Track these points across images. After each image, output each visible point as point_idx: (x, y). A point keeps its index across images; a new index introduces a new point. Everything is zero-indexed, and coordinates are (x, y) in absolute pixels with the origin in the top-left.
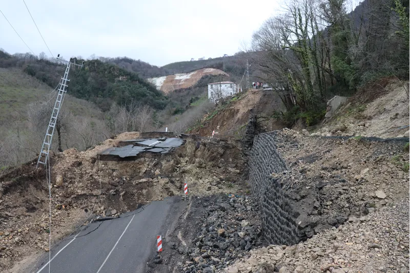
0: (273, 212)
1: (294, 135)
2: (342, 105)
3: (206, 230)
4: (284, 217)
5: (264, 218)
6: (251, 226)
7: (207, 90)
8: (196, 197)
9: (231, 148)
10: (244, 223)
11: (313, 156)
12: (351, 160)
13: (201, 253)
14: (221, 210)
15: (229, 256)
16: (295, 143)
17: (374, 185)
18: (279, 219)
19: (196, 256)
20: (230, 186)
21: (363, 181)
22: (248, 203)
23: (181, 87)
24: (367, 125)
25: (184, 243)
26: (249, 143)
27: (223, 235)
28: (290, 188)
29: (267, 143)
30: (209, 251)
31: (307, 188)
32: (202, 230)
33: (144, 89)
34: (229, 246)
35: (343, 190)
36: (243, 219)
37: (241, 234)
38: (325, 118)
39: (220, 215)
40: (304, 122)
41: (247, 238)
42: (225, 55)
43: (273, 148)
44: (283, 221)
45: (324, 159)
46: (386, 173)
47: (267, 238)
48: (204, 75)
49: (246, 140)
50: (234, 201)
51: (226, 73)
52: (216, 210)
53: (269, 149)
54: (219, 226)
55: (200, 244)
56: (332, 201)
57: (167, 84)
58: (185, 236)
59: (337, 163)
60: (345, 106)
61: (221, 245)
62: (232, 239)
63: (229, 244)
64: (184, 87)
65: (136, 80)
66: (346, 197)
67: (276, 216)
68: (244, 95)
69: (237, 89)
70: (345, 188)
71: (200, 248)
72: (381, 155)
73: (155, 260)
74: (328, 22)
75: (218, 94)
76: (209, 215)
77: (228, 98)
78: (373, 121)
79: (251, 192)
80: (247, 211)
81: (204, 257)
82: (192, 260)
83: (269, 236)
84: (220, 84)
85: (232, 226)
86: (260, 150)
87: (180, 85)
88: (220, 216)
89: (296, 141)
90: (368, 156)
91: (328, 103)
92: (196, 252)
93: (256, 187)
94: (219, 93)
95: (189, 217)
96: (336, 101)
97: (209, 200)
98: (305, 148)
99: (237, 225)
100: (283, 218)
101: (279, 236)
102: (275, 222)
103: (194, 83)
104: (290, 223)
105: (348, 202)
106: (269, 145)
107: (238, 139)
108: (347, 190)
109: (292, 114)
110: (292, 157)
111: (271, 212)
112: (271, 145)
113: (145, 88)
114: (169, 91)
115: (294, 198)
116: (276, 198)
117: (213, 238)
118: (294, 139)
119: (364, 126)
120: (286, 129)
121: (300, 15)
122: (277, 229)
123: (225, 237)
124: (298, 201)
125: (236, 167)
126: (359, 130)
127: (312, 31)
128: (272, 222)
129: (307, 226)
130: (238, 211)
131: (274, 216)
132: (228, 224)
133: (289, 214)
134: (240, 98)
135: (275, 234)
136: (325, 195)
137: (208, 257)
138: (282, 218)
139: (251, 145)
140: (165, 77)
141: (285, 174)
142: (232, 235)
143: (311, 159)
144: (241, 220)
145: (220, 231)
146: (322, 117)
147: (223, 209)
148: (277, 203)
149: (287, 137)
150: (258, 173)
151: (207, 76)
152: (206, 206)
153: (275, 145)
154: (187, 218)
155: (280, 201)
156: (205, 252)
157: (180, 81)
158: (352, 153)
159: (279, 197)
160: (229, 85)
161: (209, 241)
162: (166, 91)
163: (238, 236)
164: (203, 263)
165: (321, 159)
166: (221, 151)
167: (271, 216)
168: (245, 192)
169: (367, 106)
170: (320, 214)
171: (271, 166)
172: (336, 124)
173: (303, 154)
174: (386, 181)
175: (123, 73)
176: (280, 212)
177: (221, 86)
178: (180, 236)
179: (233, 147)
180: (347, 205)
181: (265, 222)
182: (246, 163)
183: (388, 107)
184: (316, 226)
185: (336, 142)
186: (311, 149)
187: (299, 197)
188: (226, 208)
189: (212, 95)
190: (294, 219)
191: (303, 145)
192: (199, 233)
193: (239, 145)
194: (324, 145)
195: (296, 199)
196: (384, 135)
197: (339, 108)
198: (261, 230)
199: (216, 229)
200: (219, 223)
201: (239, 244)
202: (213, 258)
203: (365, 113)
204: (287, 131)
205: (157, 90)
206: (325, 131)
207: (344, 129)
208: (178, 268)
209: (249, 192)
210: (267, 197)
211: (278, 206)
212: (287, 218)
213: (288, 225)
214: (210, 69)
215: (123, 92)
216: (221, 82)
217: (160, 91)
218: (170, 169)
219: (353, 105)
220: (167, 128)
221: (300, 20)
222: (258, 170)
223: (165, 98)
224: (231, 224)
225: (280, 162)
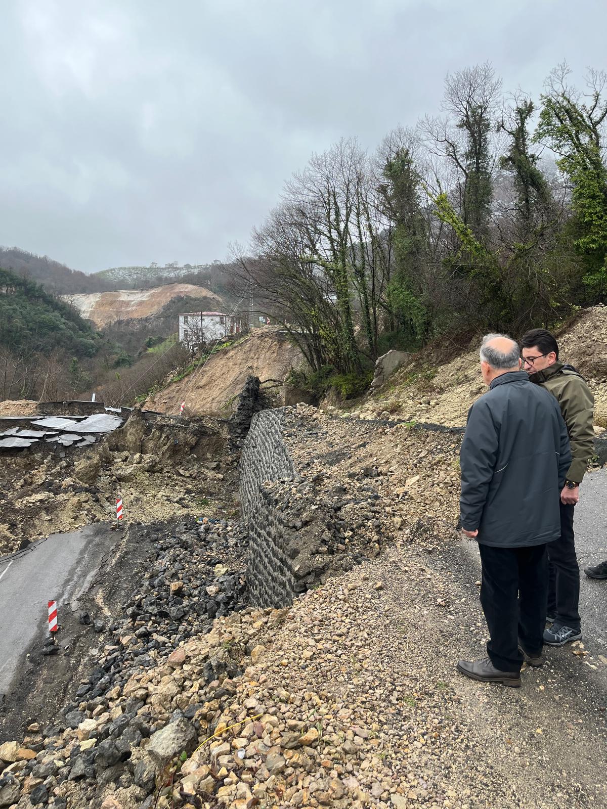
0: (263, 549)
1: (314, 416)
2: (401, 367)
3: (149, 584)
4: (278, 559)
5: (250, 560)
6: (232, 574)
7: (178, 325)
8: (139, 524)
9: (210, 435)
10: (220, 569)
11: (337, 453)
12: (394, 462)
13: (134, 629)
14: (181, 547)
15: (185, 630)
16: (313, 429)
17: (422, 504)
18: (270, 562)
19: (124, 635)
20: (205, 503)
21: (406, 497)
22: (231, 533)
23: (131, 316)
24: (433, 403)
25: (107, 612)
26: (243, 427)
27: (179, 593)
28: (287, 507)
29: (270, 428)
30: (150, 623)
31: (313, 507)
32: (142, 586)
33: (53, 316)
34: (188, 611)
35: (372, 512)
36: (219, 562)
37: (212, 589)
38: (371, 387)
39: (178, 555)
40: (339, 393)
41: (221, 596)
42: (215, 261)
43: (279, 437)
44: (276, 564)
45: (354, 459)
46: (441, 485)
47: (253, 594)
48: (175, 296)
49: (237, 420)
50: (207, 530)
51: (216, 296)
52: (171, 547)
53: (272, 438)
54: (174, 576)
55: (133, 612)
56: (352, 530)
57: (102, 309)
58: (109, 598)
59: (373, 466)
60: (406, 367)
61: (173, 611)
62: (195, 599)
63: (187, 609)
64: (136, 316)
65: (39, 297)
66: (376, 524)
67: (266, 556)
68: (242, 339)
69: (232, 328)
70: (374, 508)
71: (134, 620)
72: (441, 455)
73: (44, 649)
74: (390, 218)
75: (197, 334)
76: (159, 555)
77: (213, 342)
78: (444, 396)
79: (240, 513)
80: (228, 547)
81: (139, 636)
82: (118, 643)
83: (256, 592)
84: (202, 315)
85: (198, 576)
86: (259, 439)
87: (128, 312)
88: (178, 558)
89: (317, 426)
90: (422, 455)
91: (377, 362)
92: (125, 627)
93: (248, 504)
94: (199, 333)
95: (121, 562)
96: (390, 359)
97: (161, 529)
98: (328, 439)
99: (208, 573)
100: (276, 560)
101: (270, 592)
102: (265, 567)
103: (155, 310)
104: (285, 569)
105: (378, 533)
106: (273, 431)
107: (223, 418)
108: (379, 513)
109: (321, 377)
110: (306, 454)
111: (260, 550)
112: (276, 432)
113: (57, 313)
114: (106, 321)
115: (291, 525)
116: (268, 526)
117: (160, 599)
118: (314, 423)
119: (429, 403)
120: (301, 405)
121: (336, 204)
122: (268, 580)
123: (183, 596)
124: (297, 530)
125: (217, 468)
126: (419, 410)
127: (357, 234)
128: (262, 567)
129: (309, 574)
130: (211, 549)
131: (264, 557)
132: (190, 573)
133: (284, 552)
134: (235, 344)
135: (265, 588)
136: (343, 520)
137: (146, 636)
138: (274, 559)
139: (246, 429)
140: (99, 295)
141: (283, 482)
142: (196, 592)
143: (335, 458)
144: (214, 565)
145: (174, 586)
146: (367, 386)
147: (184, 545)
148: (269, 534)
149: (302, 418)
150: (253, 480)
151: (180, 299)
152: (156, 540)
153: (282, 433)
154: (117, 564)
155: (273, 530)
156: (142, 625)
157: (127, 304)
158: (398, 450)
159: (271, 524)
160: (218, 319)
161: (152, 604)
162: (100, 323)
163: (206, 594)
164: (135, 647)
165: (350, 458)
166: (192, 440)
167: (261, 557)
168: (229, 513)
169: (439, 370)
170: (331, 552)
171: (272, 468)
172: (387, 399)
173: (322, 448)
174: (441, 497)
175: (11, 280)
176: (273, 549)
177: (202, 320)
178: (99, 599)
179: (214, 434)
180: (376, 538)
181: (252, 567)
182: (235, 461)
183: (470, 373)
184: (324, 573)
185: (377, 430)
186: (338, 441)
187: (299, 524)
188: (190, 542)
189: (186, 335)
190: (289, 561)
191: (327, 433)
192: (136, 591)
193: (226, 428)
194: (357, 435)
195: (294, 527)
196: (458, 420)
197: (396, 370)
198: (245, 582)
199: (167, 583)
200: (173, 571)
201: (206, 608)
202: (155, 636)
203: (435, 381)
204: (303, 408)
205: (81, 319)
206: (367, 411)
207: (396, 409)
208: (90, 660)
209: (236, 514)
210: (256, 523)
211: (270, 539)
212: (281, 560)
213: (283, 573)
214: (186, 285)
215: (10, 318)
216: (204, 313)
217: (88, 320)
218: (92, 473)
219: (419, 366)
220: (94, 395)
221: (337, 213)
222: (253, 474)
223: (99, 335)
224: (197, 573)
225: (286, 461)
